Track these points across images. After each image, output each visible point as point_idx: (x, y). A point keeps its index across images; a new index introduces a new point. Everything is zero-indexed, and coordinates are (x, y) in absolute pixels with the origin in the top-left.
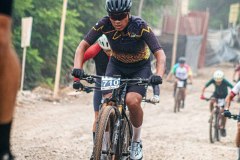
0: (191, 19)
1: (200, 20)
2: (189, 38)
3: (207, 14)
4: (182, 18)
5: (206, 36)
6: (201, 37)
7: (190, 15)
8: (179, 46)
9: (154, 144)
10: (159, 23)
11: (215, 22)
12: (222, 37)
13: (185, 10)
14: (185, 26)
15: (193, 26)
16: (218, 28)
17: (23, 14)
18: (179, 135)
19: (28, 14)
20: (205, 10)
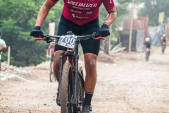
0: (139, 21)
1: (143, 22)
2: (138, 31)
3: (147, 18)
4: (134, 21)
5: (147, 30)
6: (144, 31)
7: (138, 19)
8: (133, 35)
9: (121, 88)
10: (122, 24)
11: (152, 22)
12: (156, 30)
13: (135, 16)
14: (136, 25)
15: (140, 25)
16: (153, 25)
17: (50, 21)
18: (134, 83)
19: (52, 21)
20: (146, 16)
